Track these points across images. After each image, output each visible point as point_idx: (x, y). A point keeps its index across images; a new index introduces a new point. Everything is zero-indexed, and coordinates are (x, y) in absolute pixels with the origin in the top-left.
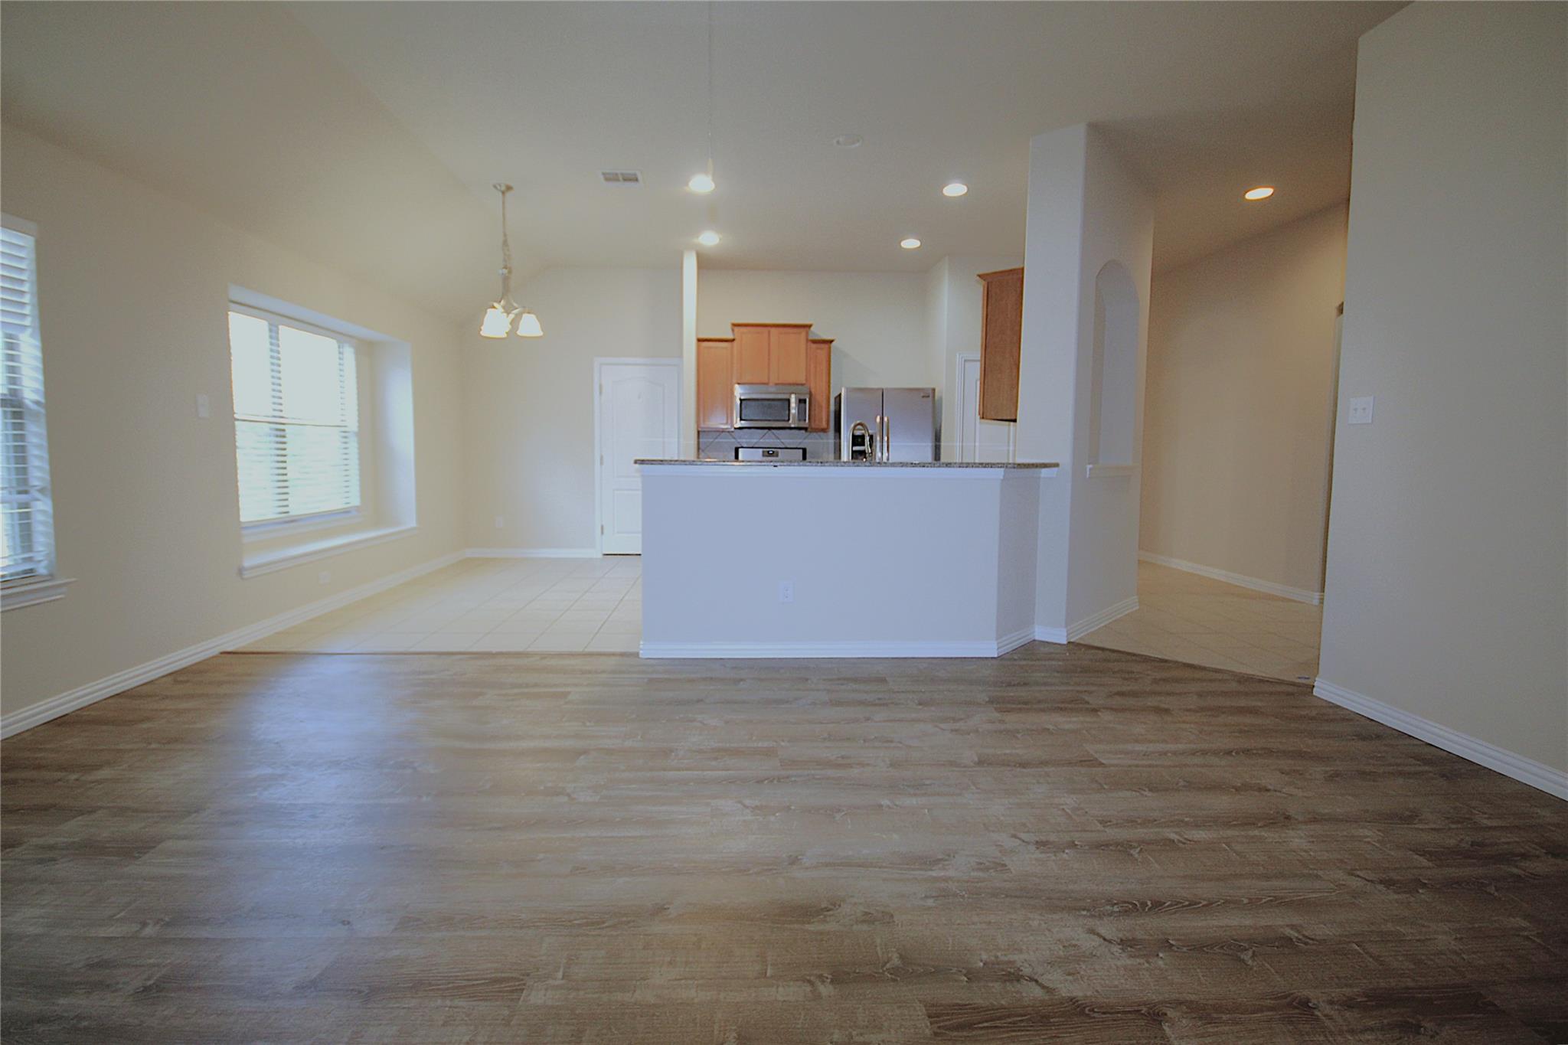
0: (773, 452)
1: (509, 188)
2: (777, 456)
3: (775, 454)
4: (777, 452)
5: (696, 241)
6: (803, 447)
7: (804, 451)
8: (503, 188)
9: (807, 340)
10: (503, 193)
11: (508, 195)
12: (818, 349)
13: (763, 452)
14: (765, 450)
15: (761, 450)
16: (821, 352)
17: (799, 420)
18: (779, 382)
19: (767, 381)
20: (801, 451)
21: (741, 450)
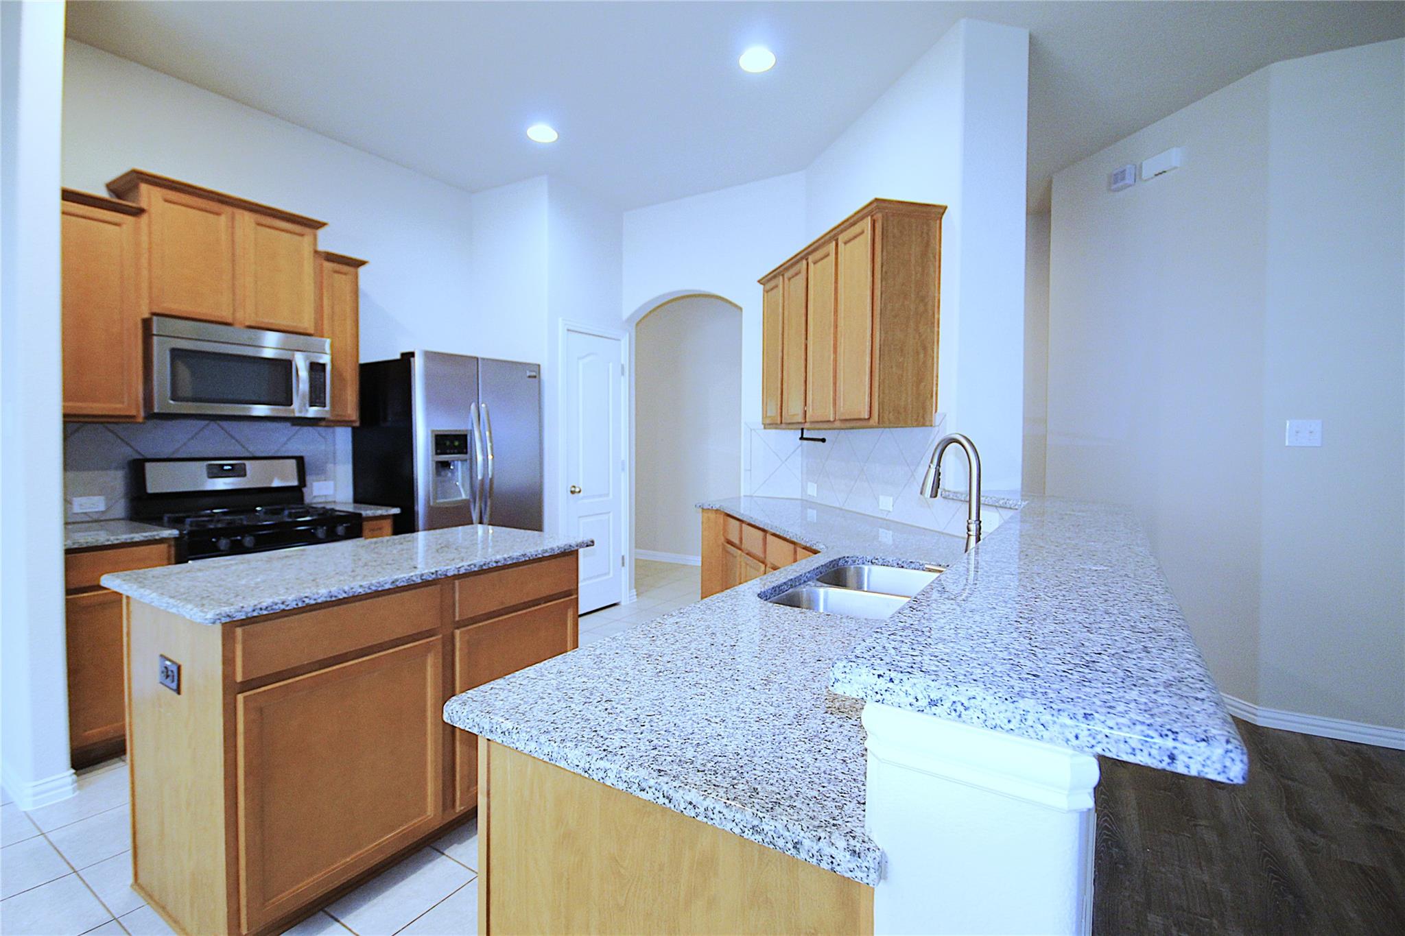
0: (233, 466)
2: (242, 473)
3: (238, 471)
4: (242, 468)
6: (297, 454)
7: (300, 461)
9: (316, 252)
12: (334, 271)
13: (207, 466)
14: (213, 462)
15: (201, 465)
16: (340, 279)
17: (312, 404)
18: (253, 324)
19: (230, 320)
20: (293, 462)
21: (148, 465)
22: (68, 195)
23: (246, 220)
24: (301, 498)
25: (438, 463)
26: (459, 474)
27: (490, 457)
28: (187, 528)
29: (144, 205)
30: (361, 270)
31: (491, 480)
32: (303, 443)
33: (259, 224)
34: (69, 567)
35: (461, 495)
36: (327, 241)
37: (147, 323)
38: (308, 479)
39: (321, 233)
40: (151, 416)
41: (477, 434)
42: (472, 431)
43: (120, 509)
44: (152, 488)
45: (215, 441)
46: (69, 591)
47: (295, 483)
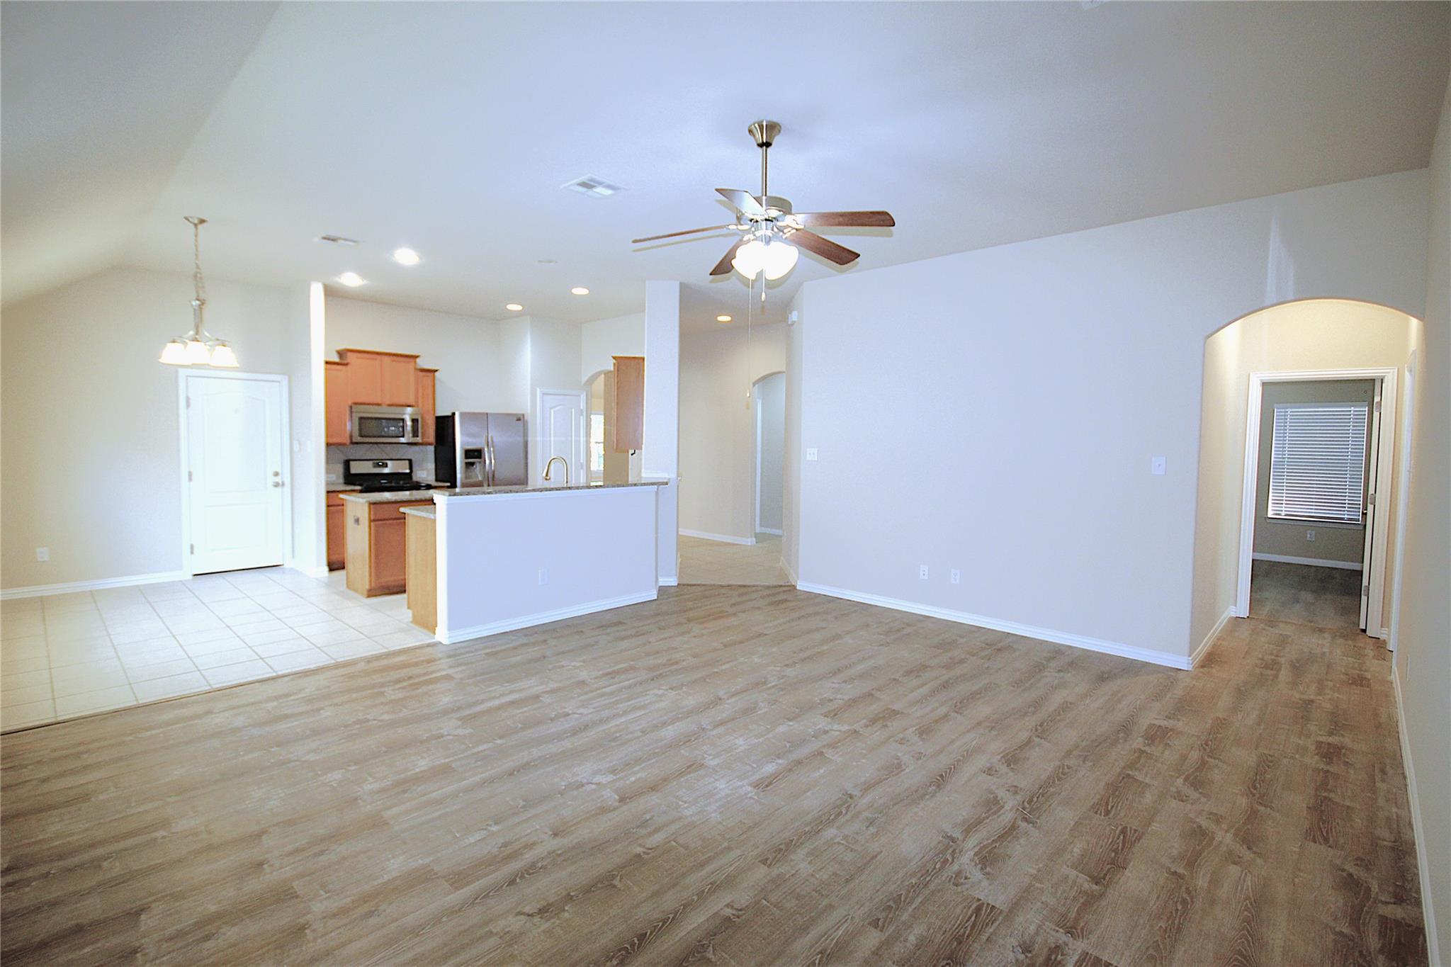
0: (383, 463)
1: (202, 221)
2: (387, 466)
3: (385, 465)
4: (387, 464)
5: (337, 279)
6: (409, 458)
7: (410, 461)
8: (196, 221)
9: (416, 369)
10: (196, 225)
11: (200, 227)
12: (424, 376)
13: (374, 463)
14: (375, 461)
15: (371, 462)
16: (427, 379)
17: (414, 436)
18: (391, 403)
19: (380, 402)
20: (407, 462)
21: (352, 463)
22: (327, 363)
23: (387, 359)
24: (411, 477)
25: (467, 463)
26: (478, 468)
27: (493, 461)
28: (365, 486)
29: (349, 361)
30: (436, 374)
31: (494, 472)
32: (412, 453)
33: (393, 361)
34: (328, 498)
35: (478, 477)
36: (423, 363)
37: (351, 407)
38: (414, 469)
39: (418, 360)
40: (353, 443)
41: (486, 449)
42: (484, 449)
43: (342, 480)
44: (353, 471)
45: (376, 453)
46: (328, 506)
47: (408, 471)
